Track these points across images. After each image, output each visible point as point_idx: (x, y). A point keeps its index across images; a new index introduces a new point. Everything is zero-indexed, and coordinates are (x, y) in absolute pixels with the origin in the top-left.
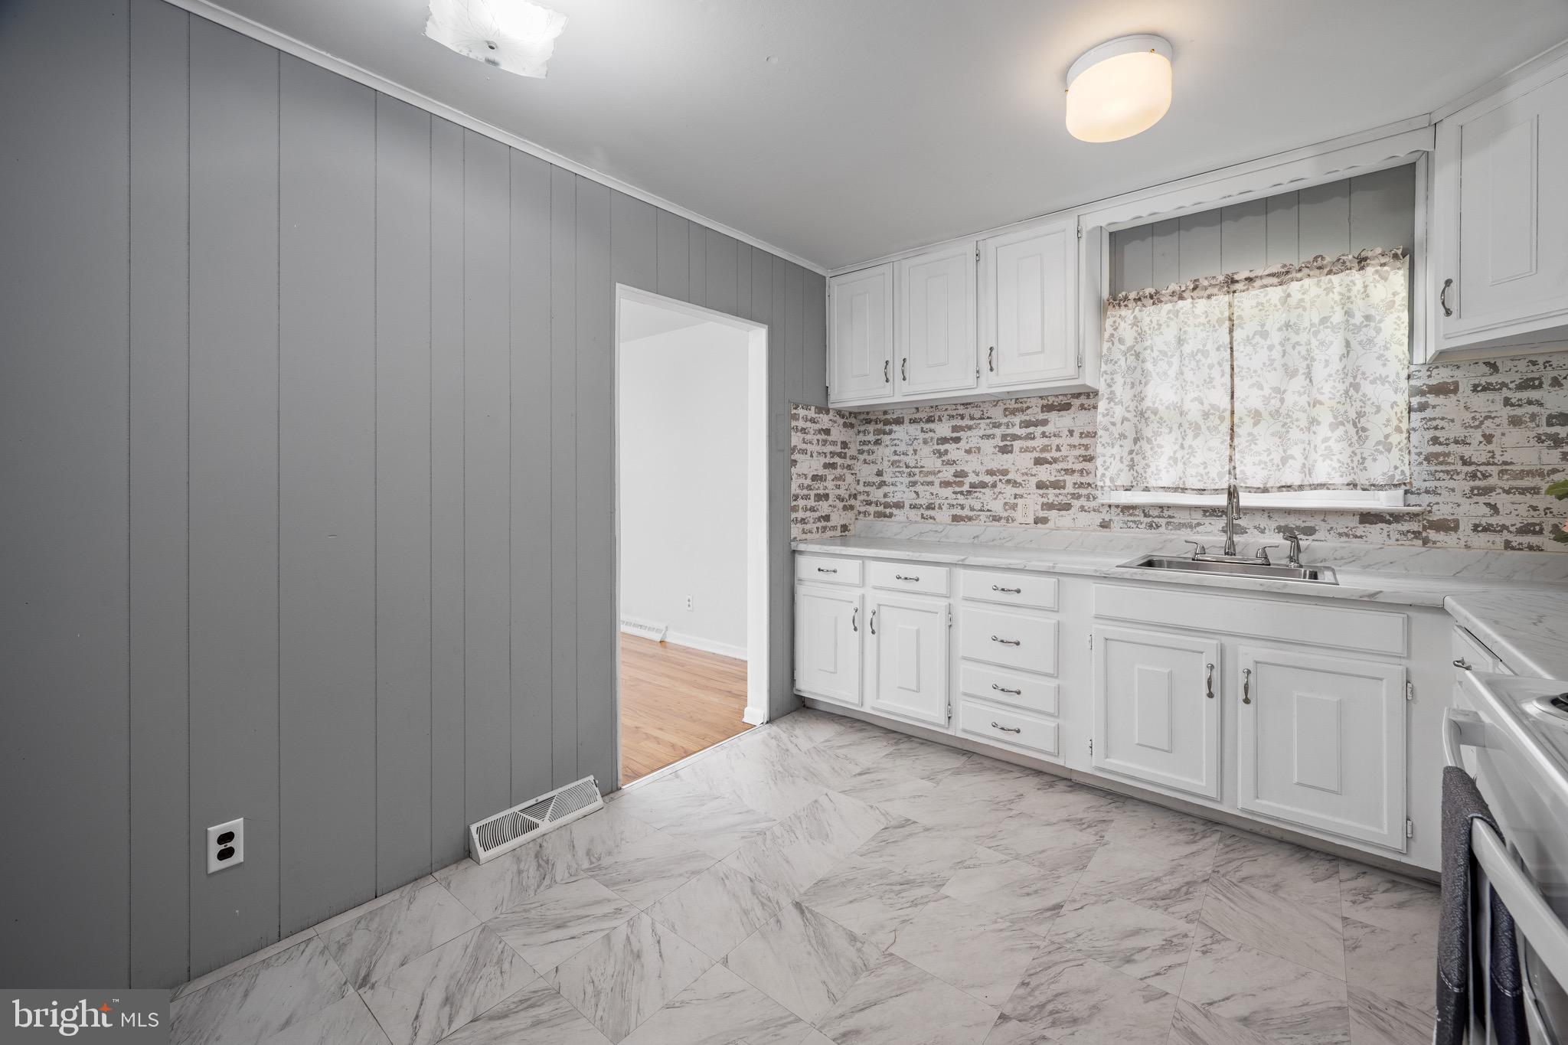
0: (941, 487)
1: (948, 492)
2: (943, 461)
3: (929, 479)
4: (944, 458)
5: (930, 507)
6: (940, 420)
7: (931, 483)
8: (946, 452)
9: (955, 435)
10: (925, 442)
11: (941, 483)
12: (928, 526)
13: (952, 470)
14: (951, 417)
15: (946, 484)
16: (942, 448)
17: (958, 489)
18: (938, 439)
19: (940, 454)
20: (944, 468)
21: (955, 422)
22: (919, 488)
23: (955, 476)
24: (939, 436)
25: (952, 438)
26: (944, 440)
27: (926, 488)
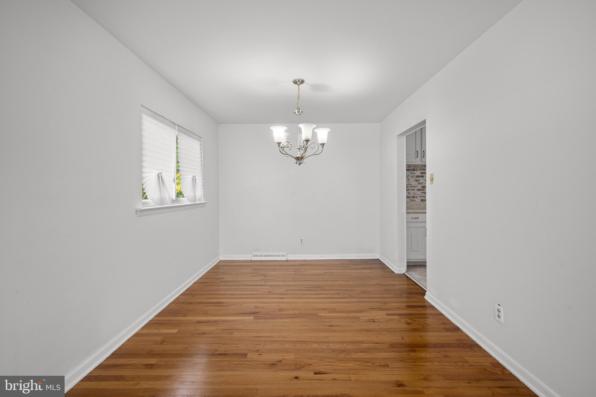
0: (417, 191)
1: (420, 192)
2: (418, 183)
3: (413, 188)
4: (418, 182)
5: (414, 197)
6: (417, 170)
7: (414, 190)
8: (419, 180)
9: (422, 175)
10: (412, 177)
11: (417, 189)
12: (413, 203)
13: (421, 186)
14: (421, 169)
15: (419, 190)
16: (418, 179)
17: (423, 191)
18: (416, 176)
19: (417, 181)
20: (418, 185)
21: (422, 171)
22: (410, 191)
23: (422, 187)
24: (417, 175)
25: (421, 176)
26: (418, 177)
27: (412, 191)
